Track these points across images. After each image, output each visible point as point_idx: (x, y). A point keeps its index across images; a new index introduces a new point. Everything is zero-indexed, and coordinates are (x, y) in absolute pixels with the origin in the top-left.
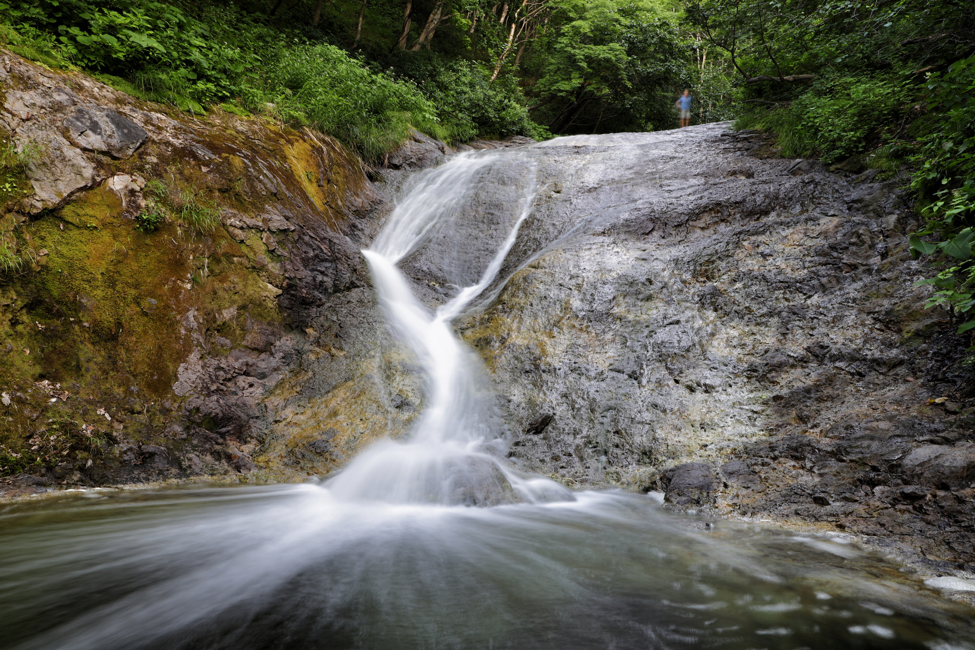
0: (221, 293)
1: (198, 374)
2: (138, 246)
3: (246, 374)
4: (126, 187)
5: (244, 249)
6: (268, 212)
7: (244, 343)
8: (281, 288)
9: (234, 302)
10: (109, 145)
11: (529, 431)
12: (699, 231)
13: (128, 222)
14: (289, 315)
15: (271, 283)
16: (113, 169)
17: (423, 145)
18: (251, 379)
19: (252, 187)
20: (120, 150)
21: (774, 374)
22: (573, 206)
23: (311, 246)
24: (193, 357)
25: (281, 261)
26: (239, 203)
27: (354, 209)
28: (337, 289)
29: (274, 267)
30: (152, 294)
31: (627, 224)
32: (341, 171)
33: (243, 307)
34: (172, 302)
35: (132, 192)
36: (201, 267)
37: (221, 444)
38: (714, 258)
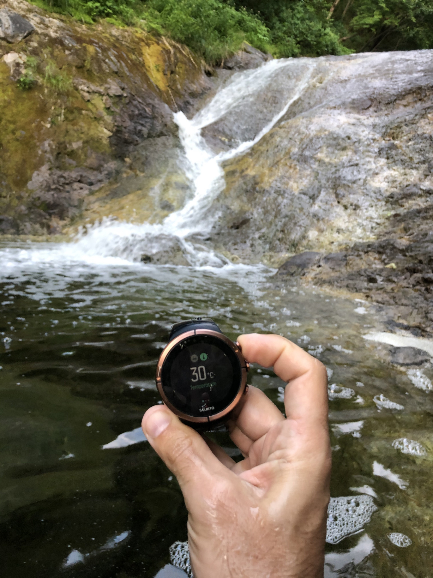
0: (71, 132)
1: (46, 178)
2: (18, 98)
3: (80, 181)
4: (14, 61)
5: (90, 106)
6: (109, 83)
7: (85, 164)
8: (112, 131)
9: (81, 138)
10: (5, 33)
11: (232, 227)
12: (402, 108)
13: (13, 83)
14: (116, 150)
15: (106, 128)
16: (8, 49)
17: (251, 55)
18: (82, 185)
19: (100, 67)
20: (13, 37)
21: (404, 200)
22: (326, 92)
23: (137, 107)
24: (44, 168)
25: (113, 115)
26: (89, 75)
27: (190, 91)
28: (150, 136)
29: (108, 118)
30: (23, 128)
31: (353, 102)
32: (183, 66)
33: (86, 142)
34: (36, 134)
35: (18, 65)
36: (59, 115)
37: (47, 219)
38: (403, 125)
